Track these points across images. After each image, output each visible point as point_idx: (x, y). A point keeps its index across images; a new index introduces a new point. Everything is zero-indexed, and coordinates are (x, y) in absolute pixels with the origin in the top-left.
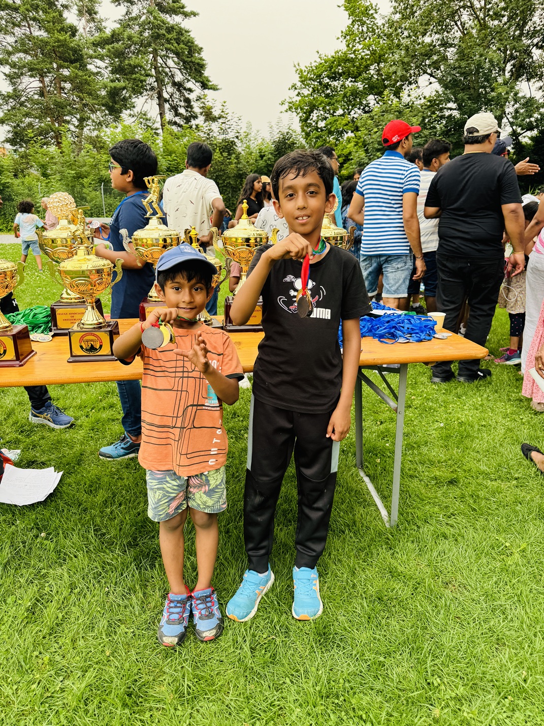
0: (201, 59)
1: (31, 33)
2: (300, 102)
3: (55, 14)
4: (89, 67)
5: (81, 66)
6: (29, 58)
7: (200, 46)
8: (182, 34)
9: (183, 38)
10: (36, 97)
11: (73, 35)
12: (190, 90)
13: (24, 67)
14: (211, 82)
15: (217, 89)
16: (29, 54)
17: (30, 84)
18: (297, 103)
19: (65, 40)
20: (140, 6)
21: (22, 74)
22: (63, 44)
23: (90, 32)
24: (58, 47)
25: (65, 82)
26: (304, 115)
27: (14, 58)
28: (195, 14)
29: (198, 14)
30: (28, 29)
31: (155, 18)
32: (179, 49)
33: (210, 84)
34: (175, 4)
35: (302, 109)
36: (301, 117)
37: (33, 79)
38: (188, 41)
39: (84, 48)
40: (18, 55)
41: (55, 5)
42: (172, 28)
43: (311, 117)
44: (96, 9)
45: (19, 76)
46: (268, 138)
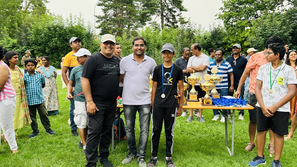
2: (224, 15)
4: (134, 4)
5: (131, 5)
6: (112, 2)
12: (175, 12)
13: (110, 6)
14: (184, 8)
15: (187, 11)
17: (111, 12)
18: (223, 15)
21: (109, 9)
26: (226, 20)
27: (107, 3)
33: (184, 9)
35: (225, 18)
36: (224, 21)
37: (113, 11)
43: (229, 21)
46: (208, 31)
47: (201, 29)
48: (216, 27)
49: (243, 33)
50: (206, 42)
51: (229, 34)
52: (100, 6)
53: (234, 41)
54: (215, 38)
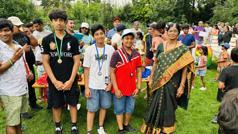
46: (122, 5)
47: (117, 4)
48: (127, 3)
49: (144, 8)
50: (121, 14)
51: (136, 9)
53: (139, 13)
54: (126, 11)
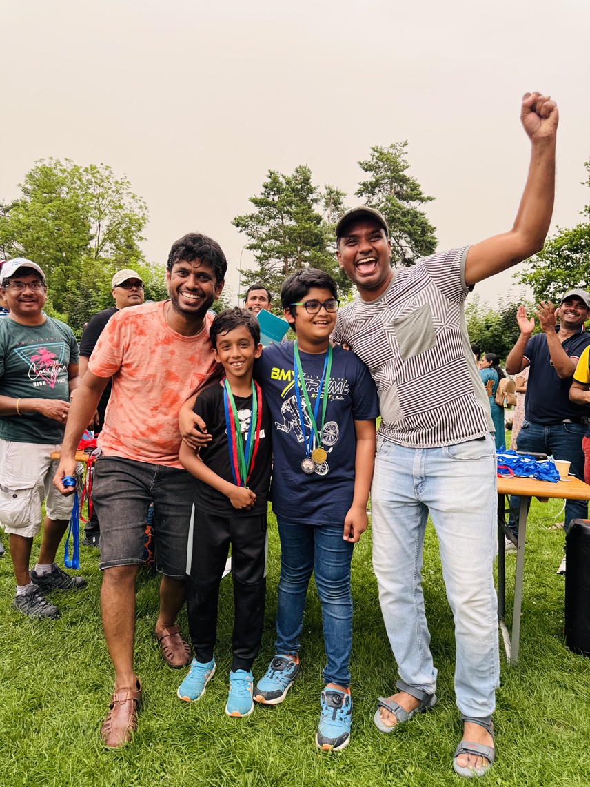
0: (433, 238)
1: (283, 223)
3: (304, 207)
4: (327, 248)
5: (320, 248)
6: (278, 243)
7: (433, 226)
8: (417, 217)
9: (417, 221)
10: (279, 275)
11: (318, 223)
13: (273, 250)
16: (279, 240)
17: (276, 264)
18: (533, 275)
19: (310, 227)
20: (380, 195)
21: (270, 256)
22: (307, 231)
23: (333, 219)
24: (304, 233)
25: (305, 262)
27: (266, 244)
28: (431, 199)
29: (434, 199)
30: (281, 220)
31: (392, 205)
32: (412, 230)
34: (413, 192)
36: (535, 289)
37: (278, 260)
38: (422, 223)
39: (326, 233)
40: (269, 241)
41: (307, 200)
42: (408, 212)
44: (341, 200)
45: (267, 258)
46: (497, 309)
50: (491, 335)
52: (252, 250)
